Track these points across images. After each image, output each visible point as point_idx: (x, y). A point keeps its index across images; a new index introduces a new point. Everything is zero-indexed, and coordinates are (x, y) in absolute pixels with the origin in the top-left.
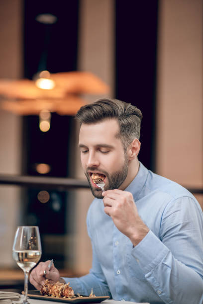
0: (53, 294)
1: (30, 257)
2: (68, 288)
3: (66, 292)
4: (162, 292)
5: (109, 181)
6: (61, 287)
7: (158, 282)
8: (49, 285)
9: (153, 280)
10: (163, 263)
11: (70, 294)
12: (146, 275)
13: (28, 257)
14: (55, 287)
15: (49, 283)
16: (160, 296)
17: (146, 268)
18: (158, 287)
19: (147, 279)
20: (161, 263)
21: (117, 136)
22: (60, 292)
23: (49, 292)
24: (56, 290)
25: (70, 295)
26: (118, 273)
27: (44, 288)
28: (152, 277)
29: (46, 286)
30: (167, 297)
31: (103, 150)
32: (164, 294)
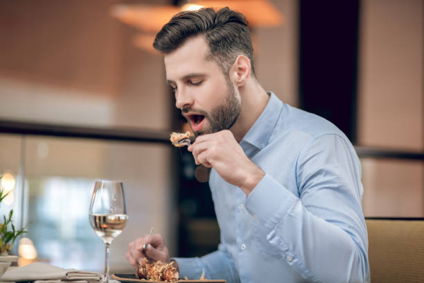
0: (152, 277)
1: (110, 222)
2: (170, 268)
3: (167, 274)
4: (293, 258)
5: (211, 122)
6: (162, 267)
7: (286, 244)
8: (147, 265)
9: (279, 242)
10: (290, 215)
11: (173, 276)
12: (269, 236)
13: (107, 221)
14: (154, 268)
15: (148, 263)
16: (291, 264)
17: (267, 225)
18: (287, 251)
19: (271, 242)
20: (287, 215)
21: (208, 58)
22: (161, 275)
23: (147, 274)
24: (155, 272)
25: (173, 279)
26: (243, 249)
27: (141, 270)
28: (277, 238)
29: (144, 267)
30: (300, 265)
31: (194, 81)
32: (295, 260)
